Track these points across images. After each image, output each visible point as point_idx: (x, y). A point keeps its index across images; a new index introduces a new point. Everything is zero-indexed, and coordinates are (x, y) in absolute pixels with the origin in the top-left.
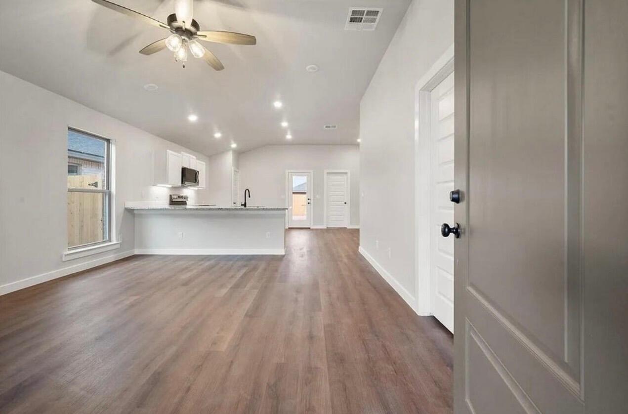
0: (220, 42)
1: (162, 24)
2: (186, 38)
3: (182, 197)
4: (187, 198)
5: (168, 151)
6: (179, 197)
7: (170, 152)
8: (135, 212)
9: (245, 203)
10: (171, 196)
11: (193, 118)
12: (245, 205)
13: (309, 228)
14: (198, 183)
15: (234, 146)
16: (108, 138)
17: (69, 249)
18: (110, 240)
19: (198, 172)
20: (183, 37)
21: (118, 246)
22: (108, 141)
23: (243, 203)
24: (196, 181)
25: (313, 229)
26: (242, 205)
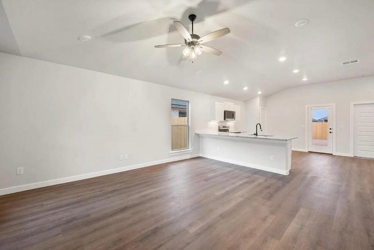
0: (212, 40)
1: (182, 45)
2: (193, 47)
3: (226, 127)
4: (229, 127)
5: (216, 102)
6: (224, 127)
7: (217, 103)
8: (200, 135)
9: (257, 133)
10: (219, 126)
11: (226, 82)
12: (256, 134)
13: (332, 154)
14: (235, 118)
15: (260, 93)
16: (188, 100)
17: (172, 151)
18: (189, 148)
19: (235, 112)
20: (191, 47)
21: (192, 151)
22: (188, 102)
23: (255, 133)
24: (233, 117)
25: (335, 156)
26: (254, 134)
